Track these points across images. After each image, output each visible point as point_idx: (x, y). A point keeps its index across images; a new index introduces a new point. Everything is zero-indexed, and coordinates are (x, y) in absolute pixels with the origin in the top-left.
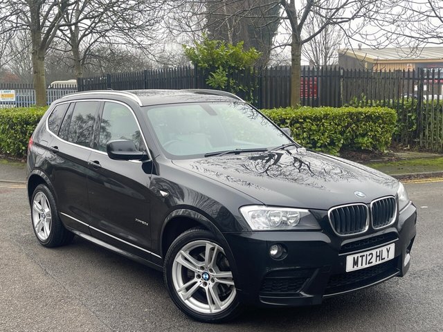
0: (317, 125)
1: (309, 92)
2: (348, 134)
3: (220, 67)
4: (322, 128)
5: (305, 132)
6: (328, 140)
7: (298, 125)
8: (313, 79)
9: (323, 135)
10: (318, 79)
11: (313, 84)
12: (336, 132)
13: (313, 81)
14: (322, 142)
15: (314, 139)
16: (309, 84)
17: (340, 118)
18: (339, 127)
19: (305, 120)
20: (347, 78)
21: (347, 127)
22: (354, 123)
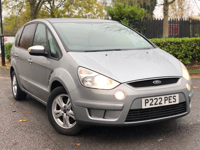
0: (178, 47)
1: (173, 32)
2: (195, 52)
3: (125, 18)
4: (180, 48)
5: (171, 50)
6: (184, 55)
7: (167, 47)
8: (175, 25)
9: (181, 52)
10: (177, 25)
11: (175, 28)
12: (188, 50)
13: (175, 26)
14: (180, 56)
15: (176, 54)
16: (173, 28)
17: (191, 43)
18: (190, 48)
19: (171, 44)
20: (194, 24)
21: (194, 48)
22: (198, 45)
